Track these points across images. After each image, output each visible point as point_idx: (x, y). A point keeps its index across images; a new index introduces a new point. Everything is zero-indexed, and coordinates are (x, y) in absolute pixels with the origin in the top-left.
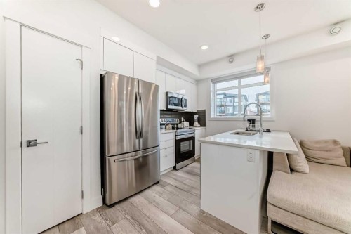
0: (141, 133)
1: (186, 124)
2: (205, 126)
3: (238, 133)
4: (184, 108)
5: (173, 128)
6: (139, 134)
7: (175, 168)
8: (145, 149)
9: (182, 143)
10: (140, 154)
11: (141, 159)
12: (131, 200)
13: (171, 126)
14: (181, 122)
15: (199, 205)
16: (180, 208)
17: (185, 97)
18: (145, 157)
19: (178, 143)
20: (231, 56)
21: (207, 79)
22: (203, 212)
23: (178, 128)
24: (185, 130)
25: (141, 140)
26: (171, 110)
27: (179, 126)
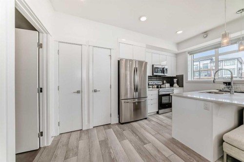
0: (137, 89)
1: (168, 85)
2: (183, 87)
3: (210, 93)
4: (165, 74)
5: (157, 87)
6: (136, 90)
7: (158, 113)
8: (139, 98)
9: (163, 97)
10: (137, 100)
11: (137, 103)
12: (132, 123)
13: (156, 86)
14: (163, 84)
15: (171, 134)
16: (158, 133)
17: (166, 67)
18: (139, 103)
19: (160, 97)
20: (205, 32)
21: (185, 52)
22: (173, 139)
23: (161, 88)
24: (166, 89)
25: (137, 93)
26: (156, 76)
27: (162, 86)
